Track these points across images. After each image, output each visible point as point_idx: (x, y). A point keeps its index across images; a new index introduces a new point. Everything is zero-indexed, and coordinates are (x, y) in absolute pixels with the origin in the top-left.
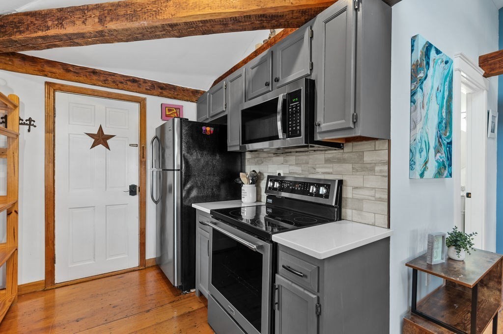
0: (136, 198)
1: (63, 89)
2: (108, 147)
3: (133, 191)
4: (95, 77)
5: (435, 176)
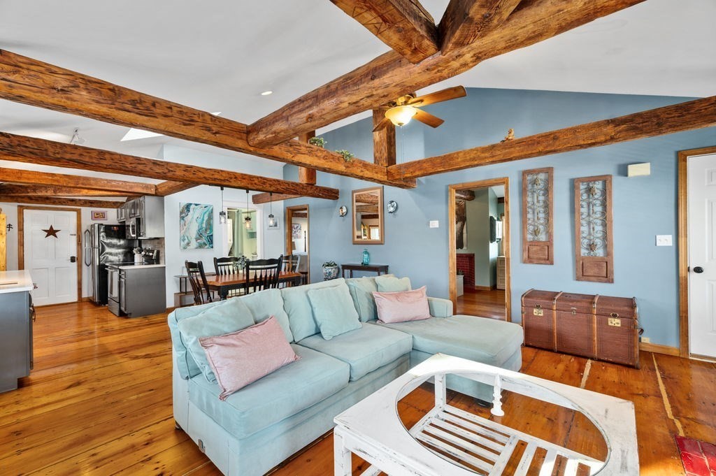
0: (75, 264)
1: (28, 208)
2: (56, 237)
3: (73, 260)
4: (48, 201)
5: (196, 248)
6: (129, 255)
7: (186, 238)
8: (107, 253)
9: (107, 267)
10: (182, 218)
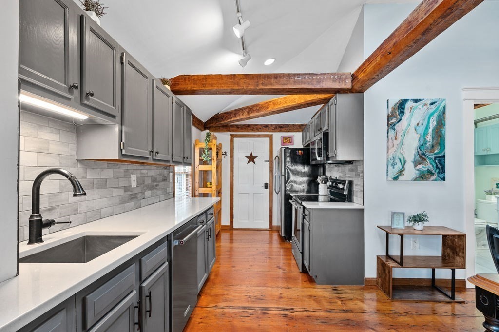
0: (268, 190)
1: (237, 136)
2: (255, 163)
3: (266, 186)
5: (415, 180)
6: (313, 185)
7: (397, 161)
8: (292, 182)
9: (291, 198)
10: (391, 126)
